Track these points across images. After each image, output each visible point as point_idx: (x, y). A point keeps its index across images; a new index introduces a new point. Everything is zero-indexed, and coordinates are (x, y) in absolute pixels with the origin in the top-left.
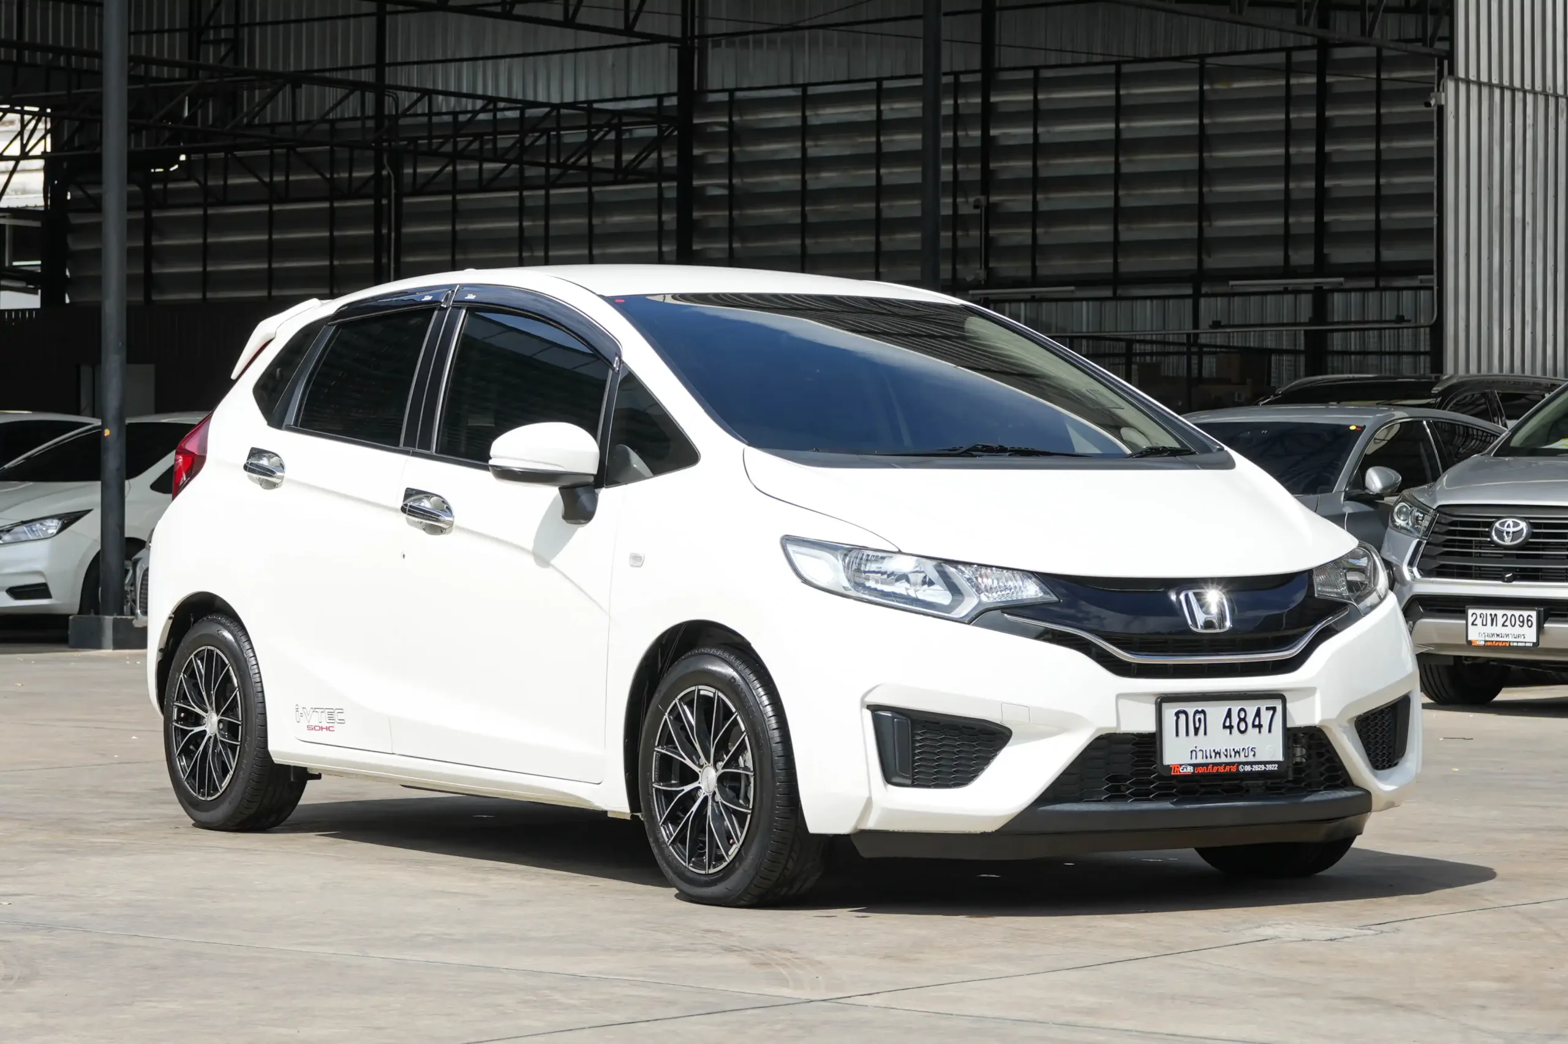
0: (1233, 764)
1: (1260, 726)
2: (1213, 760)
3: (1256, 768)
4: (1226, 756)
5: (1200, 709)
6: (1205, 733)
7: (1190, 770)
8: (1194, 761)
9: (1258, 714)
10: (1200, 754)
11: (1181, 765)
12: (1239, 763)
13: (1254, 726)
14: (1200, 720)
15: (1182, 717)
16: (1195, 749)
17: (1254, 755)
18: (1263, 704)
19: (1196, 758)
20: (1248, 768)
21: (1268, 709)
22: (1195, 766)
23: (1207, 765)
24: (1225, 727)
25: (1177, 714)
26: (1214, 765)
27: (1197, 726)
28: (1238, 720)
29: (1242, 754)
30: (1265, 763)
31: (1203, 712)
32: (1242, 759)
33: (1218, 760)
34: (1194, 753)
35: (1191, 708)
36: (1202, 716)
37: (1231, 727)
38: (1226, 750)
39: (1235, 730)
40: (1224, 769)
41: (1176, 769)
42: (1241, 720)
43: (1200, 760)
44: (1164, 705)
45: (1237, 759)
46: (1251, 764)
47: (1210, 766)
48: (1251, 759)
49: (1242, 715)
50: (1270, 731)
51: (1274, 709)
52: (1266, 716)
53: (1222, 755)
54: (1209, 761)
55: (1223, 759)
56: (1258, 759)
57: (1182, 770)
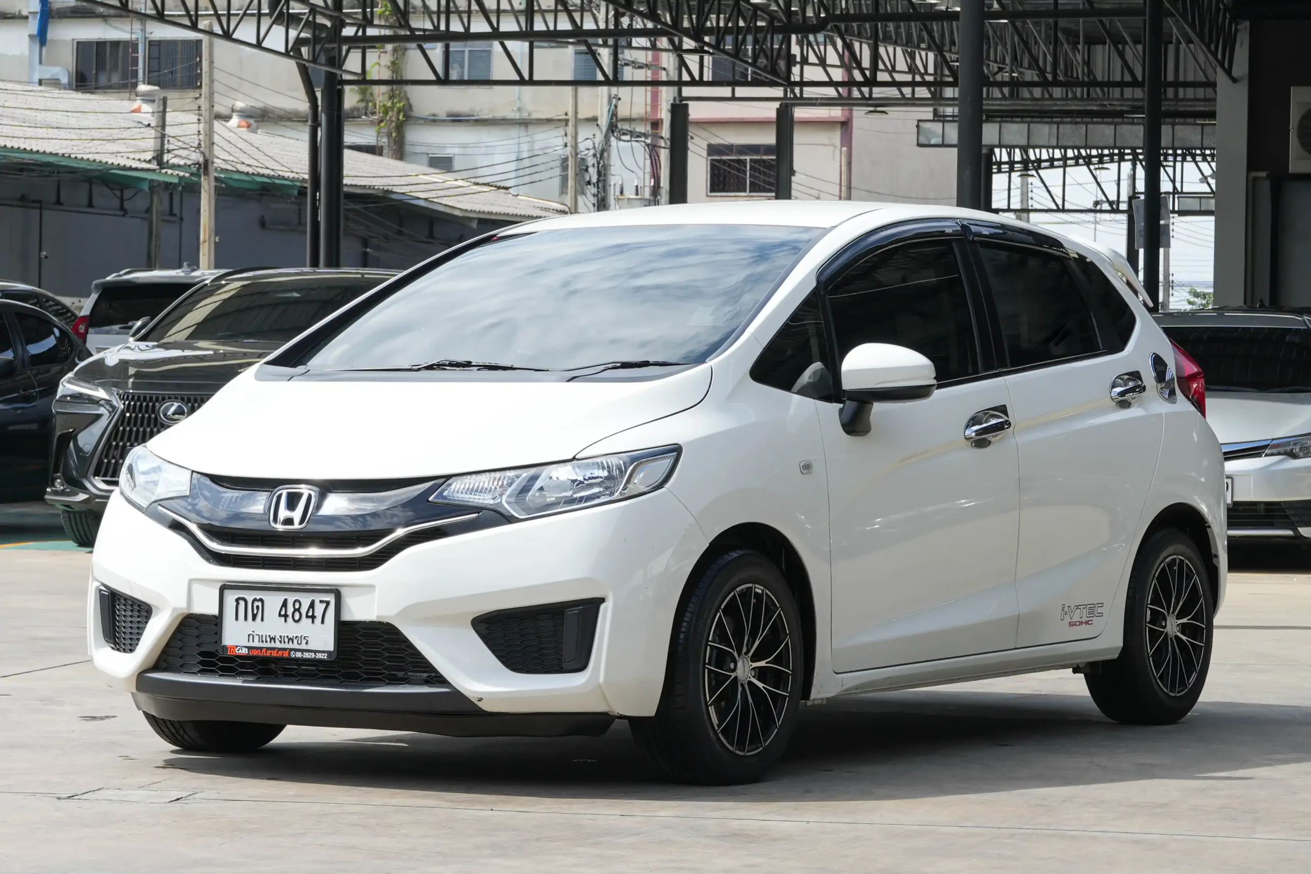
0: (285, 649)
1: (313, 617)
2: (268, 645)
3: (307, 655)
4: (281, 642)
5: (258, 598)
6: (262, 620)
7: (245, 651)
8: (251, 644)
9: (312, 605)
10: (256, 638)
11: (237, 647)
12: (291, 650)
13: (307, 616)
14: (258, 607)
15: (242, 603)
16: (252, 633)
17: (307, 643)
18: (317, 598)
19: (253, 641)
20: (299, 655)
21: (321, 602)
22: (249, 648)
23: (261, 648)
24: (280, 615)
25: (237, 600)
26: (268, 649)
27: (255, 612)
28: (293, 610)
29: (295, 641)
30: (315, 652)
31: (261, 600)
32: (296, 646)
33: (272, 645)
34: (251, 637)
35: (250, 596)
36: (260, 604)
37: (286, 616)
38: (281, 637)
39: (290, 619)
40: (277, 654)
41: (232, 649)
42: (295, 610)
43: (256, 644)
44: (226, 592)
45: (291, 646)
46: (303, 651)
47: (264, 650)
48: (303, 646)
49: (297, 606)
50: (323, 622)
51: (328, 603)
52: (319, 609)
53: (277, 640)
54: (265, 645)
55: (278, 645)
56: (308, 647)
57: (238, 651)
